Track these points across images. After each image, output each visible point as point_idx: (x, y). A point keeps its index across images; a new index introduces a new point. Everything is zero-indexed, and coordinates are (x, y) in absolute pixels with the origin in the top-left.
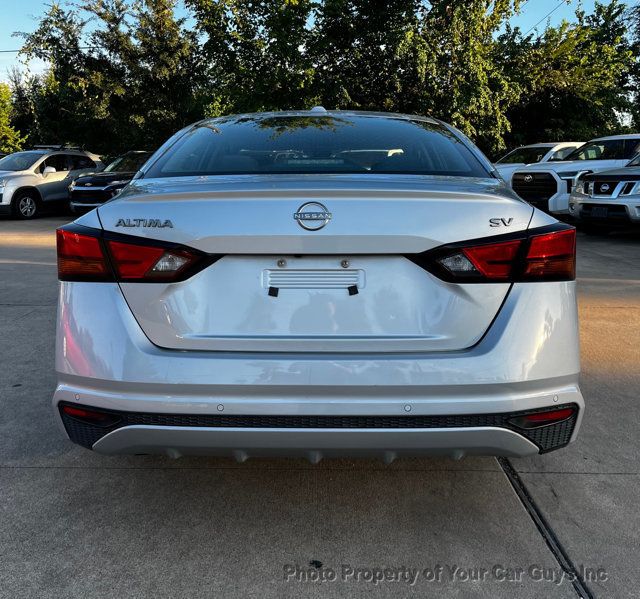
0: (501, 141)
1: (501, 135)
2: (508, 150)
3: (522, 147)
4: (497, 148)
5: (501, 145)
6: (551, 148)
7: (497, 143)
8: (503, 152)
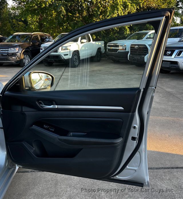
0: (128, 30)
1: (128, 27)
2: (131, 34)
3: (137, 32)
4: (126, 33)
5: (128, 32)
6: (148, 33)
7: (126, 31)
8: (129, 35)
